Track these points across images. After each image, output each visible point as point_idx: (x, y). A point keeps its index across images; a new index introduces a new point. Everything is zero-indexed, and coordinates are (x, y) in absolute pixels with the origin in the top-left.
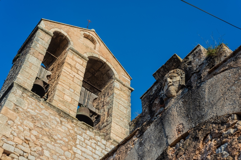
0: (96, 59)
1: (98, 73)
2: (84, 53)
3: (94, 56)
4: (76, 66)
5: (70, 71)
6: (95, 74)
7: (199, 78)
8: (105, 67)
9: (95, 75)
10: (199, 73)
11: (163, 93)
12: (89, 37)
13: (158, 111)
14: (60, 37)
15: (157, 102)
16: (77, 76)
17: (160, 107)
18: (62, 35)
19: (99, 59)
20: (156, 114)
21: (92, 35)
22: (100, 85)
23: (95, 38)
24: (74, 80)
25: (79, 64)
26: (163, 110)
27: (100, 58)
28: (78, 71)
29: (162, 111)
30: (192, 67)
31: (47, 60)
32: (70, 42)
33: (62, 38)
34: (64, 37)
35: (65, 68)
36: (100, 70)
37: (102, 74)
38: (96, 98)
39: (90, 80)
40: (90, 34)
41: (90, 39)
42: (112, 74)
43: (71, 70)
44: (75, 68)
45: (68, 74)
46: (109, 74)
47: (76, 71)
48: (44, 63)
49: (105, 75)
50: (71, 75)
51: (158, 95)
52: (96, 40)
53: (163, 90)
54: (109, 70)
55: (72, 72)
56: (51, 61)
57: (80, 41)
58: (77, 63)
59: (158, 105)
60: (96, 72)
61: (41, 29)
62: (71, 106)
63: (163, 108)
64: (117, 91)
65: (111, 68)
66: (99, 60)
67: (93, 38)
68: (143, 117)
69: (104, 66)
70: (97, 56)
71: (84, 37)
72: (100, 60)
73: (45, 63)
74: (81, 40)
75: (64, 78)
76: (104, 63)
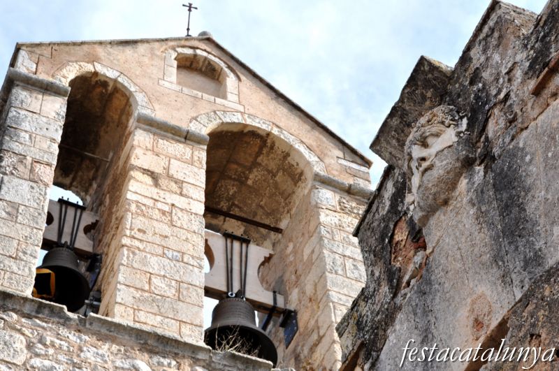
0: (235, 129)
1: (256, 173)
2: (190, 122)
3: (228, 120)
4: (172, 172)
5: (154, 192)
6: (247, 178)
7: (511, 122)
8: (272, 147)
9: (250, 182)
10: (508, 103)
11: (413, 202)
12: (198, 63)
13: (411, 267)
14: (98, 90)
15: (401, 235)
16: (180, 202)
17: (412, 252)
18: (102, 79)
19: (246, 126)
20: (406, 278)
21: (205, 54)
22: (273, 211)
23: (217, 60)
24: (175, 218)
25: (179, 163)
26: (423, 258)
27: (248, 123)
28: (181, 188)
29: (421, 263)
30: (484, 87)
31: (80, 173)
32: (134, 96)
33: (107, 90)
34: (111, 84)
35: (137, 189)
36: (259, 160)
37: (269, 172)
38: (268, 256)
39: (236, 203)
40: (198, 52)
41: (203, 69)
42: (302, 166)
43: (155, 190)
44: (170, 177)
45: (152, 205)
46: (291, 166)
47: (174, 187)
48: (73, 188)
49: (280, 174)
50: (159, 205)
51: (400, 212)
52: (222, 65)
53: (410, 191)
54: (288, 155)
55: (162, 193)
56: (91, 174)
57: (167, 84)
58: (172, 161)
59: (407, 246)
60: (250, 172)
61: (22, 81)
62: (179, 307)
63: (421, 254)
64: (328, 219)
65: (291, 146)
66: (246, 131)
67: (209, 63)
68: (371, 296)
69: (269, 145)
70: (237, 118)
71: (179, 67)
72: (251, 129)
73: (77, 187)
74: (169, 79)
75: (139, 222)
76: (264, 134)
